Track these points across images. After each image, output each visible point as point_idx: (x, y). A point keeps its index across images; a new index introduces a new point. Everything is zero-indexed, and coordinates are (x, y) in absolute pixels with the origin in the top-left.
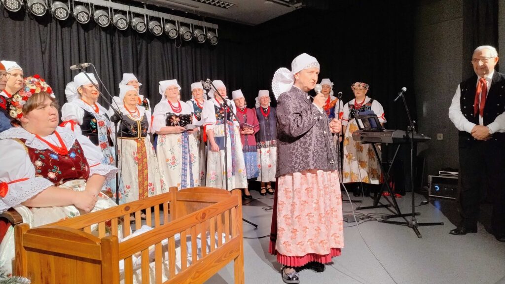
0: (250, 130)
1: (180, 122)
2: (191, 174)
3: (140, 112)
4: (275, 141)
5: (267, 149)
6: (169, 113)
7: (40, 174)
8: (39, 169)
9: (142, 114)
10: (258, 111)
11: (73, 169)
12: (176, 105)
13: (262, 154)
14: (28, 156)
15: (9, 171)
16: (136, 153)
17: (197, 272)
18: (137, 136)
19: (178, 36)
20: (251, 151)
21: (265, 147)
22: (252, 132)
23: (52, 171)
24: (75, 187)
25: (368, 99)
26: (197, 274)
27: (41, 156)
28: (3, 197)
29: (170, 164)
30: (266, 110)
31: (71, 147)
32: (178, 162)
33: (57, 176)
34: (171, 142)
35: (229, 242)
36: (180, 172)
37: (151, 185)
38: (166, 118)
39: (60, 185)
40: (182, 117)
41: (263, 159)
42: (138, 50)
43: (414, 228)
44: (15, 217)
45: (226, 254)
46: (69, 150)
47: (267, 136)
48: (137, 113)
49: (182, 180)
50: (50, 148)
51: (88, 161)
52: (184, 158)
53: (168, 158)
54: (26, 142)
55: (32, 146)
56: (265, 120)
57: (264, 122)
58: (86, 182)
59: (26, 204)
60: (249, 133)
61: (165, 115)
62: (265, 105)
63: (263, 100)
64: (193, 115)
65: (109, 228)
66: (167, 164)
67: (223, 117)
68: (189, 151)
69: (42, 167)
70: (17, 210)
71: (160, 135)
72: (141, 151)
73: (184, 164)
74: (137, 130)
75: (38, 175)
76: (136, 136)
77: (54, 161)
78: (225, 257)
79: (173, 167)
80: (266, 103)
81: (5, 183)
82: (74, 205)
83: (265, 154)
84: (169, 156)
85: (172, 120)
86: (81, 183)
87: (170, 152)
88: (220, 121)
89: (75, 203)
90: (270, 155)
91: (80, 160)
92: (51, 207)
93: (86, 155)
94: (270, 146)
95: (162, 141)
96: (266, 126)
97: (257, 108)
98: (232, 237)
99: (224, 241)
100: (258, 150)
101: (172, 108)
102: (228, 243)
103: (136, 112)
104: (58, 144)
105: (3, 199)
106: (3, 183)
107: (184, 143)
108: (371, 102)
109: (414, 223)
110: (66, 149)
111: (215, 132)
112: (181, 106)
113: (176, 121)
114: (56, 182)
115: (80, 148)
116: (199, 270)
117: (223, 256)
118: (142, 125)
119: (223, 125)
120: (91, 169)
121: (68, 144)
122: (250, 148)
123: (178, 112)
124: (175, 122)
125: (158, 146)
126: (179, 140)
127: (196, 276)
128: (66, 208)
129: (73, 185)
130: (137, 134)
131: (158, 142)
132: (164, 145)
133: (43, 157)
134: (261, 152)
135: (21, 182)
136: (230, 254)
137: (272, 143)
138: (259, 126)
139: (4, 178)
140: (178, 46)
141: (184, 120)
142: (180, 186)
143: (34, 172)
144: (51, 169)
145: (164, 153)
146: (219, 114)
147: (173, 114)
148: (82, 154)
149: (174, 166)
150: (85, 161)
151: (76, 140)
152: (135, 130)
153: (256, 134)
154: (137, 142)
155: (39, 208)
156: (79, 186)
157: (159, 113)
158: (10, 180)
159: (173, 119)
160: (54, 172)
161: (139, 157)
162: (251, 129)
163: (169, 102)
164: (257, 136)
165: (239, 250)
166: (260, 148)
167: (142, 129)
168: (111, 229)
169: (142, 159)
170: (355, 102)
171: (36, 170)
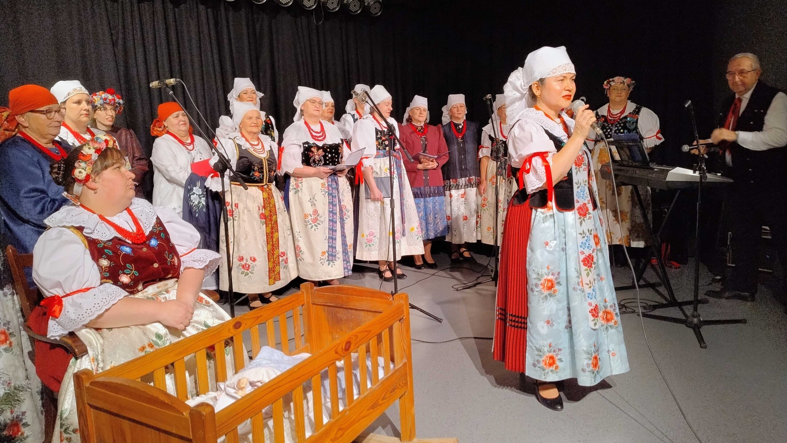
0: (431, 163)
1: (325, 156)
2: (343, 236)
3: (264, 144)
4: (473, 177)
5: (462, 191)
6: (307, 143)
7: (107, 278)
8: (105, 271)
9: (267, 148)
10: (447, 129)
11: (156, 265)
12: (317, 128)
13: (453, 198)
14: (88, 252)
15: (61, 279)
16: (261, 209)
17: (341, 429)
18: (263, 183)
19: (319, 5)
20: (434, 195)
21: (458, 189)
22: (434, 165)
23: (124, 273)
24: (160, 293)
25: (631, 107)
26: (340, 433)
27: (106, 251)
28: (57, 318)
29: (311, 222)
30: (461, 127)
31: (150, 229)
32: (322, 219)
33: (132, 280)
34: (310, 188)
35: (390, 376)
36: (325, 234)
37: (284, 255)
38: (302, 150)
39: (139, 291)
40: (327, 148)
41: (455, 208)
42: (258, 31)
43: (696, 329)
44: (76, 347)
45: (385, 396)
46: (147, 233)
47: (461, 169)
48: (260, 147)
49: (329, 246)
50: (119, 236)
51: (178, 248)
52: (332, 213)
53: (306, 212)
54: (85, 230)
55: (94, 236)
56: (458, 144)
57: (456, 147)
58: (177, 281)
59: (91, 326)
60: (430, 167)
61: (300, 146)
62: (458, 118)
63: (455, 110)
64: (345, 143)
65: (212, 353)
66: (305, 222)
67: (386, 146)
68: (339, 201)
69: (109, 267)
70: (79, 336)
71: (294, 176)
72: (268, 202)
73: (332, 221)
74: (263, 172)
75: (105, 280)
76: (261, 181)
77: (126, 256)
78: (383, 399)
79: (314, 227)
80: (460, 116)
81: (58, 297)
82: (159, 322)
83: (457, 200)
84: (309, 209)
85: (311, 154)
86: (169, 286)
87: (310, 204)
88: (381, 152)
89: (160, 319)
90: (467, 202)
91: (165, 250)
92: (128, 327)
93: (174, 240)
94: (466, 186)
95: (298, 186)
96: (460, 154)
97: (444, 124)
98: (394, 367)
99: (381, 374)
100: (447, 193)
101: (311, 134)
102: (387, 378)
103: (259, 143)
104: (130, 227)
105: (57, 320)
106: (55, 296)
107: (330, 188)
108: (637, 112)
109: (695, 320)
110: (143, 234)
111: (375, 169)
112: (325, 129)
113: (318, 155)
114: (131, 288)
115: (165, 231)
116: (343, 426)
117: (381, 398)
118: (269, 165)
119: (387, 159)
120: (182, 259)
121: (145, 225)
122: (432, 190)
123: (320, 140)
124: (317, 157)
125: (291, 194)
126: (323, 185)
127: (338, 435)
128: (149, 326)
129: (157, 290)
130: (263, 179)
131: (291, 187)
132: (300, 193)
133: (110, 253)
134: (451, 196)
135: (79, 294)
136: (391, 392)
137: (470, 180)
138: (448, 155)
139: (57, 289)
140: (317, 21)
141: (331, 152)
142: (327, 255)
143: (98, 276)
144: (123, 270)
145: (301, 204)
146: (380, 141)
147: (314, 144)
148: (167, 239)
149: (316, 226)
150: (172, 250)
151: (158, 218)
152: (259, 172)
153: (443, 166)
154: (262, 190)
155: (110, 329)
156: (167, 292)
157: (291, 142)
158: (65, 292)
159: (313, 152)
160: (127, 274)
161: (267, 213)
162: (432, 161)
163: (306, 123)
164: (446, 168)
165: (406, 384)
166: (450, 190)
167: (269, 171)
168: (215, 354)
169: (271, 216)
170: (609, 111)
171: (101, 273)
